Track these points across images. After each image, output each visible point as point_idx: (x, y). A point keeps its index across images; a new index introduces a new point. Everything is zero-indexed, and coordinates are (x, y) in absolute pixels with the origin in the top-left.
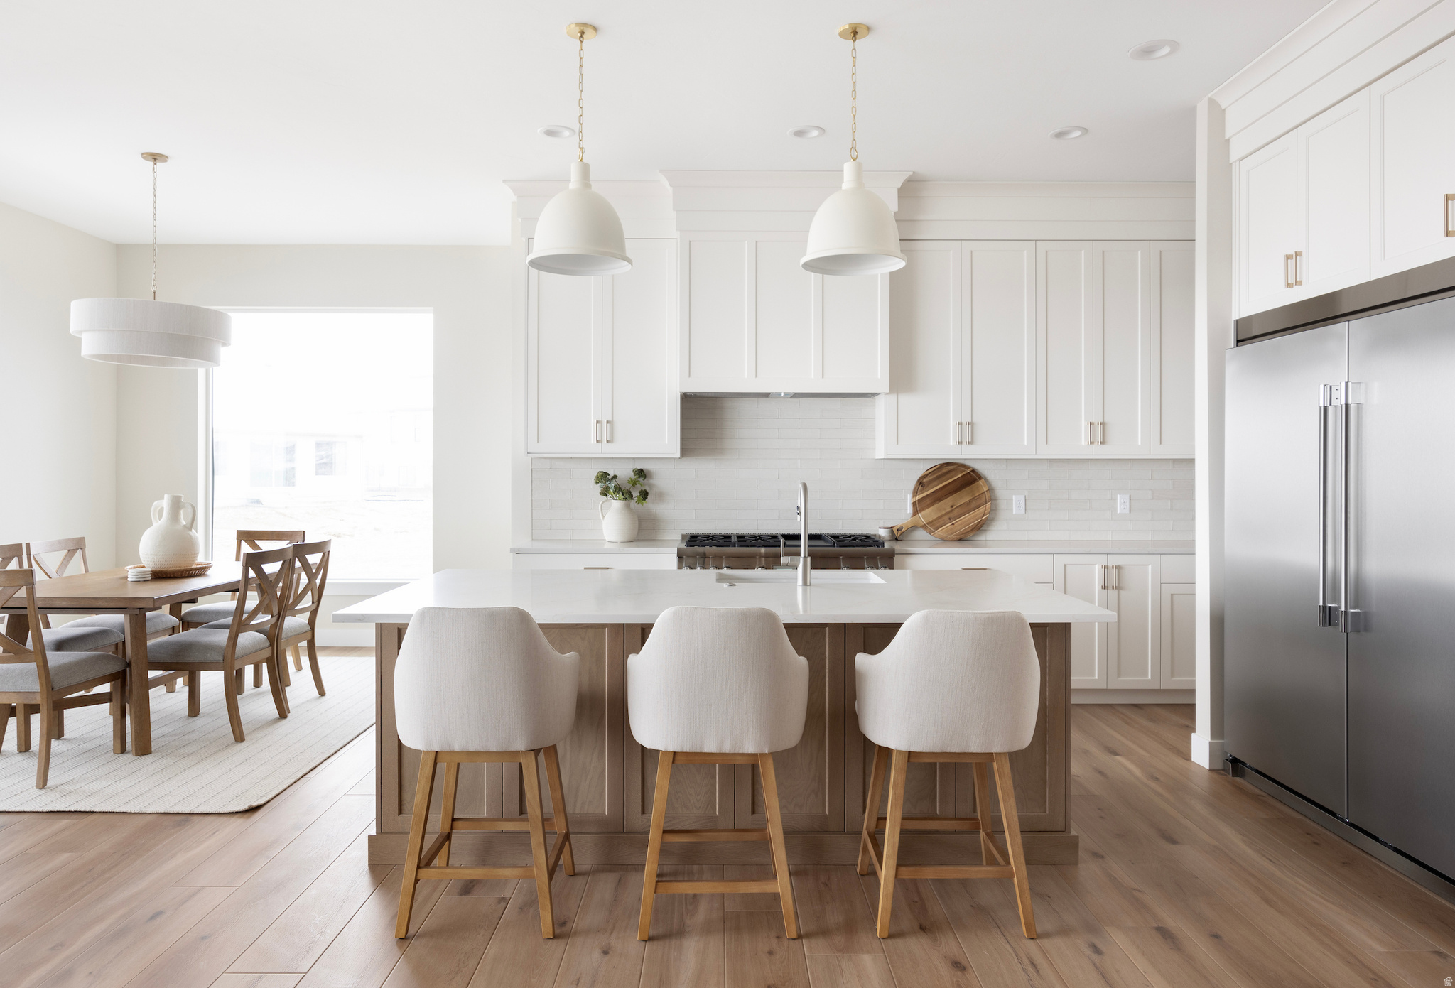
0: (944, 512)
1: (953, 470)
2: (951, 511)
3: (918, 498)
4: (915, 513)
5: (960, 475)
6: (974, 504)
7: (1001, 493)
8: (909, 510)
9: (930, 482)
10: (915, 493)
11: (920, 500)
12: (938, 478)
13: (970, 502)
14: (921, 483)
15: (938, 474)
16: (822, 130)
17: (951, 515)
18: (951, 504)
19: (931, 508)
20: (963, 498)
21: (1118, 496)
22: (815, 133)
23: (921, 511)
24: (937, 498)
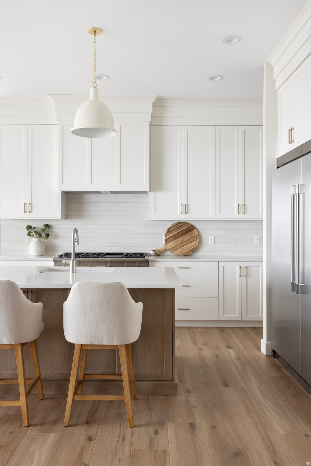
0: (178, 244)
1: (183, 225)
2: (181, 243)
4: (166, 244)
5: (186, 228)
6: (191, 240)
7: (204, 235)
8: (164, 242)
9: (173, 230)
10: (166, 235)
11: (168, 238)
12: (176, 228)
13: (190, 239)
14: (169, 231)
15: (177, 226)
16: (108, 77)
17: (181, 245)
18: (181, 240)
19: (173, 242)
20: (187, 237)
21: (255, 237)
22: (105, 78)
23: (168, 243)
24: (175, 237)
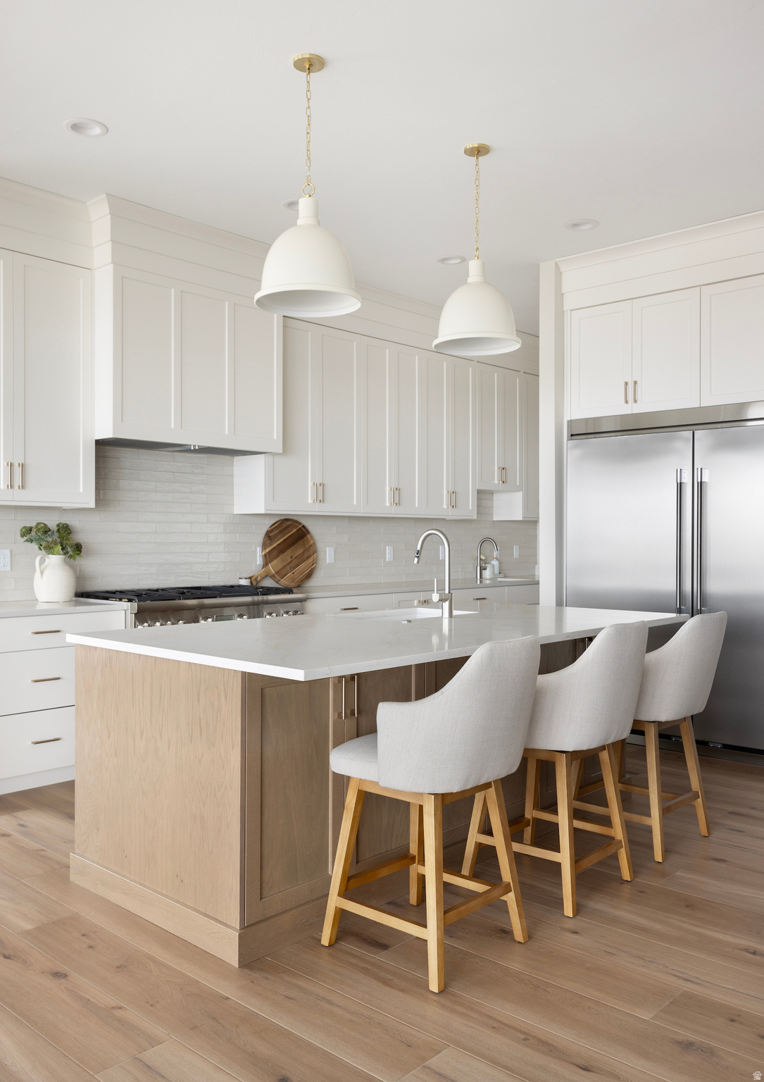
0: (286, 563)
1: (290, 525)
2: (291, 562)
3: (267, 550)
4: (265, 565)
5: (295, 530)
6: (306, 555)
7: (320, 545)
8: (259, 560)
9: (275, 536)
10: (264, 546)
11: (269, 552)
12: (281, 532)
13: (303, 553)
14: (269, 536)
15: (281, 529)
17: (291, 565)
18: (290, 555)
19: (277, 559)
20: (298, 550)
21: (387, 547)
23: (270, 562)
24: (281, 550)
